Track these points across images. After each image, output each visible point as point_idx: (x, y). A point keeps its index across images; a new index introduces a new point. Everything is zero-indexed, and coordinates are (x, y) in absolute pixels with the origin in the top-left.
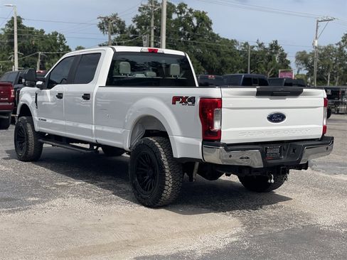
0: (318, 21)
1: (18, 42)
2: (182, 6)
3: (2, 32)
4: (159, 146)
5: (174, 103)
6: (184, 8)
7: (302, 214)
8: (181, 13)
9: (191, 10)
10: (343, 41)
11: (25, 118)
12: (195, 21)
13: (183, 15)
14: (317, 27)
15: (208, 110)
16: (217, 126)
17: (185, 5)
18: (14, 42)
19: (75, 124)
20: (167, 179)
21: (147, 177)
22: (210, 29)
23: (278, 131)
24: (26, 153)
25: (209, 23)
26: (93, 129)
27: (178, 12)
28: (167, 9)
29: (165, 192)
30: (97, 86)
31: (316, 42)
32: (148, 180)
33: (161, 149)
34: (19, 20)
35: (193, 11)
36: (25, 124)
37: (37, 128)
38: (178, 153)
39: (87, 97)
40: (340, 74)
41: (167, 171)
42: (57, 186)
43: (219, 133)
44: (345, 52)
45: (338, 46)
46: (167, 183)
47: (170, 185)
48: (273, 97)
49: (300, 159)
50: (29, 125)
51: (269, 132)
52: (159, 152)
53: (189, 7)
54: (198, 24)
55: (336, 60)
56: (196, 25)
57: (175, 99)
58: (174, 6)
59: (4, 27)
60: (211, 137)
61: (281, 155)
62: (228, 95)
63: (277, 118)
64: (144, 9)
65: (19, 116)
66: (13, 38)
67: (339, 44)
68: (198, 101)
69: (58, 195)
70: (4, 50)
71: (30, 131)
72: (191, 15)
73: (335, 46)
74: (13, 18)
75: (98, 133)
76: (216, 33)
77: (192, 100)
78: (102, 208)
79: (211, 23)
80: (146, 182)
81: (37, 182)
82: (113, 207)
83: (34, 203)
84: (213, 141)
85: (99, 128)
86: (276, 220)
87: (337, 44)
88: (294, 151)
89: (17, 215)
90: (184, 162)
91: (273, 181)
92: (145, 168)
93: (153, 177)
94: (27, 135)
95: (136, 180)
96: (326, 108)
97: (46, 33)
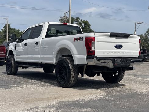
0: (136, 24)
1: (8, 35)
2: (77, 19)
3: (2, 31)
4: (68, 60)
5: (74, 41)
6: (78, 19)
7: (131, 89)
8: (77, 21)
9: (81, 20)
10: (147, 33)
11: (11, 56)
12: (83, 25)
13: (78, 22)
14: (136, 26)
15: (89, 42)
16: (93, 49)
17: (79, 18)
18: (6, 35)
19: (32, 56)
20: (72, 74)
21: (63, 75)
22: (90, 28)
23: (119, 52)
24: (11, 71)
25: (89, 25)
26: (40, 57)
27: (76, 21)
28: (71, 20)
29: (71, 80)
30: (41, 38)
31: (135, 32)
32: (63, 76)
33: (69, 61)
34: (9, 25)
35: (83, 20)
36: (10, 59)
37: (16, 60)
38: (76, 63)
39: (37, 43)
40: (146, 47)
41: (72, 71)
42: (24, 82)
43: (94, 52)
44: (148, 37)
45: (145, 35)
46: (72, 76)
47: (73, 77)
48: (117, 38)
49: (130, 65)
50: (12, 59)
51: (116, 53)
52: (68, 62)
53: (80, 19)
54: (84, 25)
55: (144, 41)
56: (84, 26)
57: (75, 39)
58: (74, 19)
59: (2, 29)
60: (90, 54)
61: (121, 63)
62: (97, 36)
63: (119, 47)
64: (61, 20)
65: (8, 55)
66: (6, 33)
67: (145, 34)
68: (85, 39)
69: (24, 84)
70: (2, 38)
71: (13, 61)
72: (81, 22)
73: (144, 35)
74: (6, 25)
75: (42, 58)
76: (92, 30)
77: (82, 39)
78: (43, 88)
79: (90, 25)
80: (63, 77)
81: (16, 81)
82: (49, 88)
83: (14, 87)
84: (92, 55)
85: (42, 56)
86: (120, 91)
87: (144, 34)
88: (127, 62)
89: (7, 90)
90: (79, 66)
91: (118, 74)
92: (62, 71)
93: (66, 74)
94: (12, 63)
95: (58, 76)
96: (140, 44)
97: (20, 31)
